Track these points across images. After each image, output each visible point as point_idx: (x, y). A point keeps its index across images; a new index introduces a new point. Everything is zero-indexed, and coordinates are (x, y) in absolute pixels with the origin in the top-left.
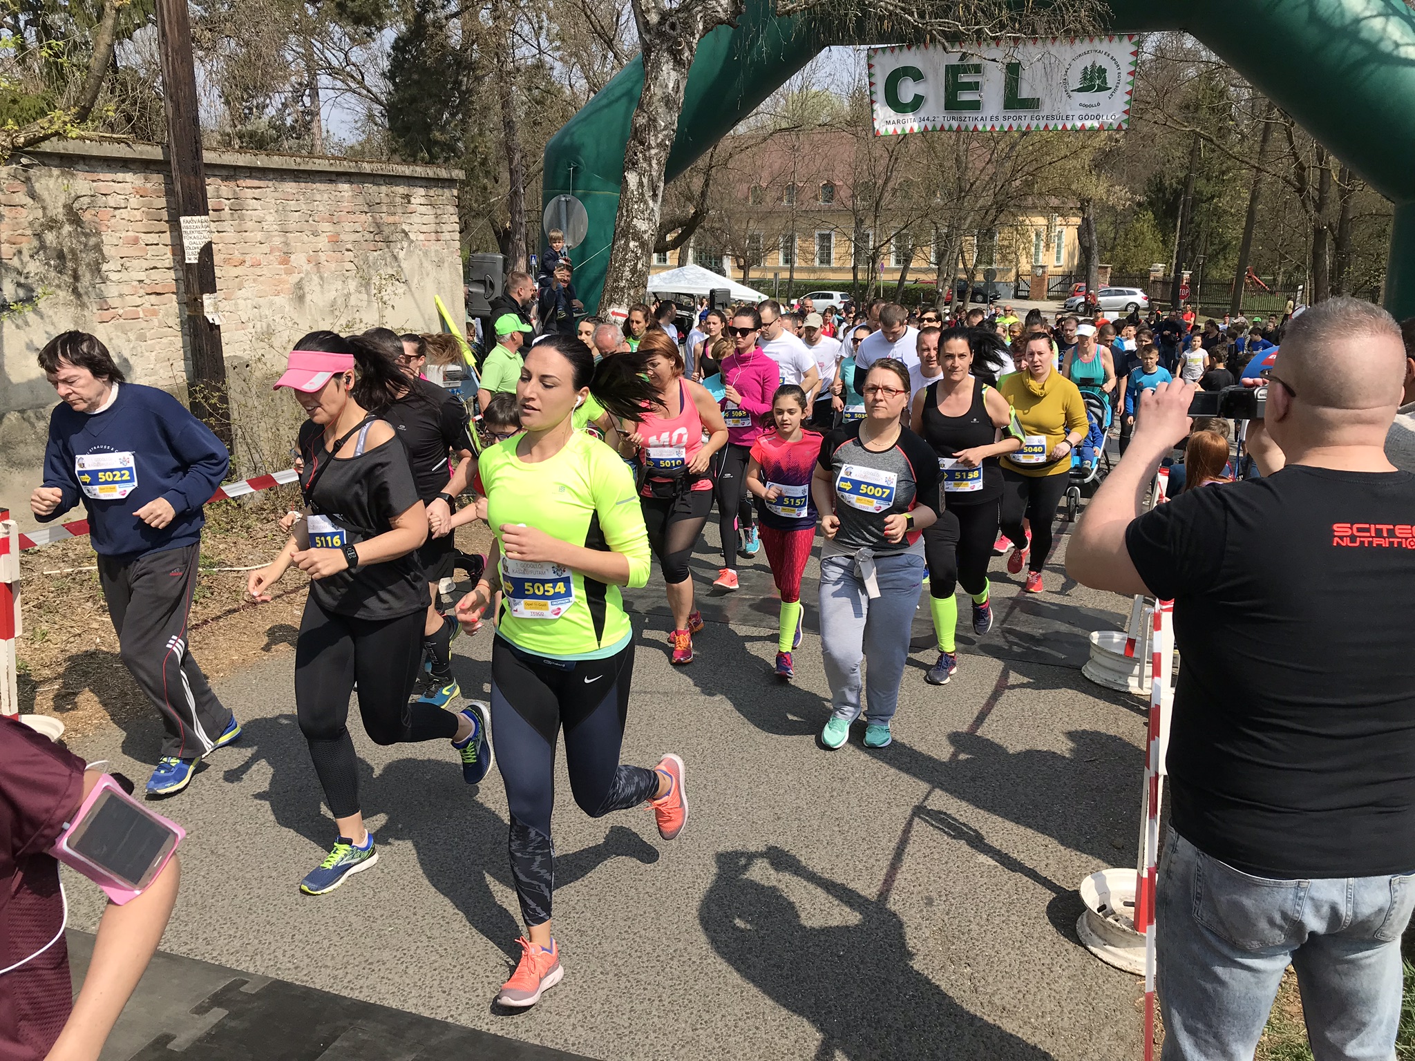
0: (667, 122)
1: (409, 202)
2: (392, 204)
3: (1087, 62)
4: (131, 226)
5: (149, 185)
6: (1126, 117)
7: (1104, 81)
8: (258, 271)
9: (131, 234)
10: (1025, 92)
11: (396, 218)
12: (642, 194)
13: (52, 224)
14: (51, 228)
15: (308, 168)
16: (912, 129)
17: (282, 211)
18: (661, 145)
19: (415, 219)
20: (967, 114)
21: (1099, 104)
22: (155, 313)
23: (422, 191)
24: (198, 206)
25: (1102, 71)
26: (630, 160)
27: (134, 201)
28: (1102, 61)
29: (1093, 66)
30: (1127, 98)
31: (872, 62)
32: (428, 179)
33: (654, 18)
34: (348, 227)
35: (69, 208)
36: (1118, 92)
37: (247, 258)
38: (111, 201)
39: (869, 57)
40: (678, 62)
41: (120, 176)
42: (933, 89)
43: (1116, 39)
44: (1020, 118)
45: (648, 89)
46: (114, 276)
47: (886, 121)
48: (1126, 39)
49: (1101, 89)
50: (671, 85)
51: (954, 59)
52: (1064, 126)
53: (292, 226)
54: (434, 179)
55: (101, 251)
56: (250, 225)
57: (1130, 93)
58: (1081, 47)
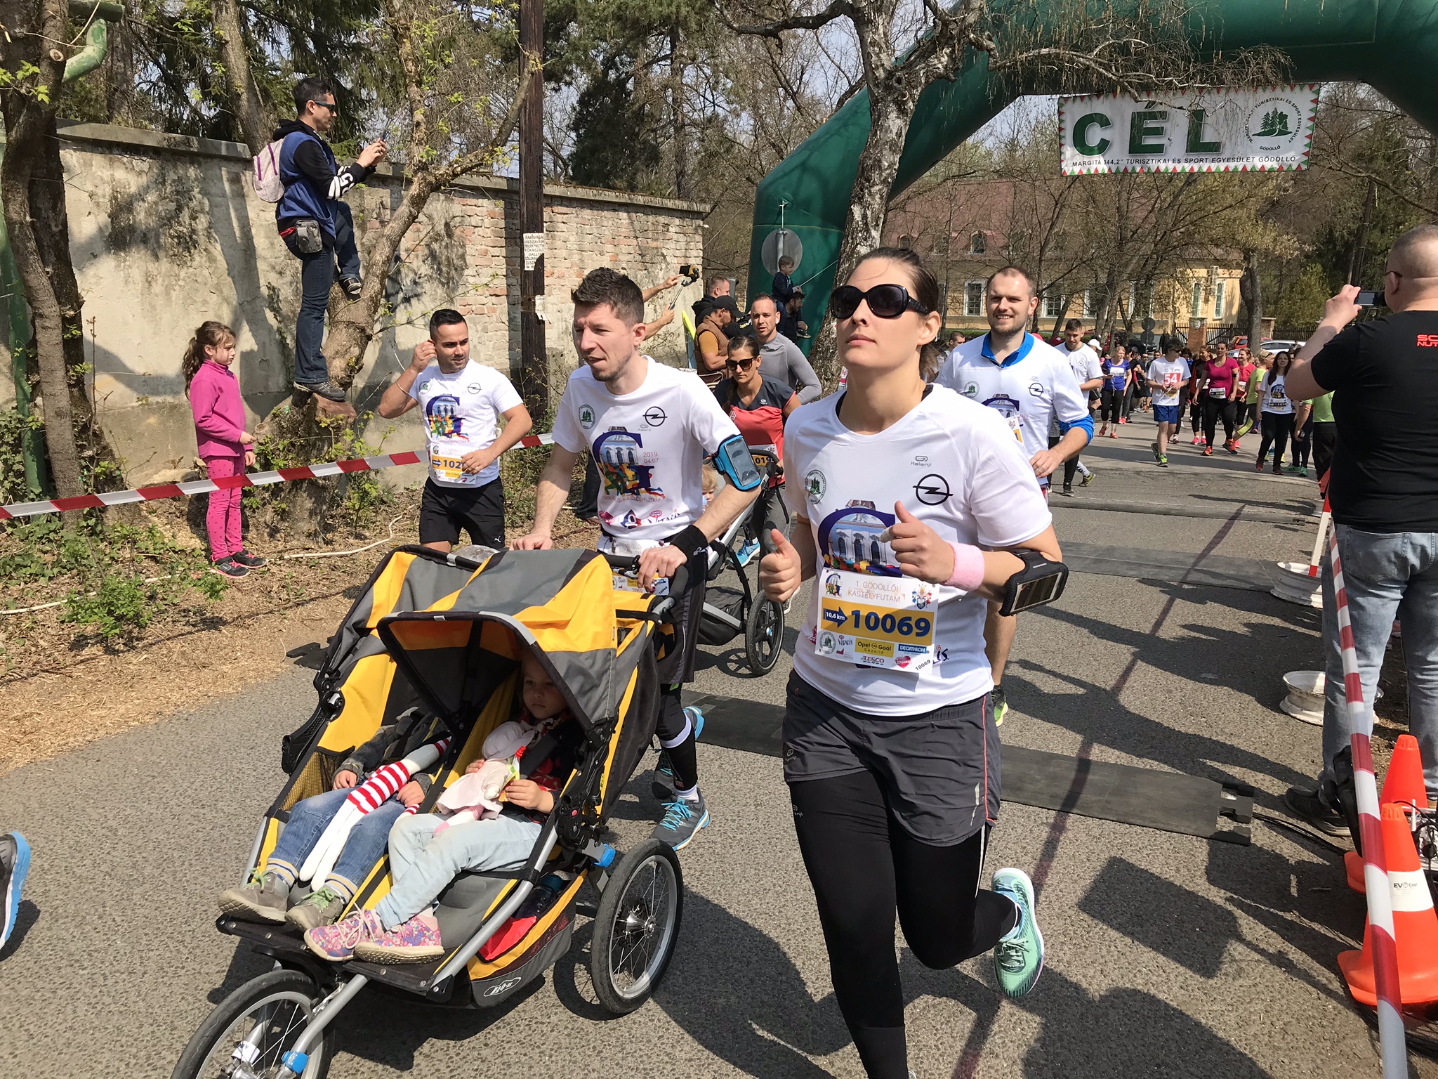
0: (890, 160)
1: (668, 230)
2: (655, 231)
3: (1269, 108)
4: (484, 241)
5: (497, 209)
6: (1306, 158)
7: (1285, 126)
8: (562, 281)
9: (483, 247)
10: (1208, 136)
11: (659, 244)
12: (866, 224)
13: (437, 238)
14: (436, 240)
15: (601, 199)
16: (1096, 170)
17: (581, 234)
18: (884, 182)
19: (671, 245)
20: (1148, 156)
21: (1279, 147)
22: (494, 311)
23: (677, 221)
24: (536, 225)
25: (1283, 117)
26: (856, 195)
27: (487, 222)
28: (1283, 108)
29: (1275, 112)
30: (1307, 141)
31: (1063, 109)
32: (682, 211)
33: (881, 74)
34: (624, 249)
35: (447, 225)
36: (1298, 136)
37: (556, 270)
38: (474, 221)
39: (1060, 105)
40: (902, 111)
41: (480, 201)
42: (1119, 135)
43: (1297, 89)
44: (1202, 160)
45: (875, 134)
46: (471, 280)
47: (1073, 162)
48: (1307, 87)
49: (1283, 132)
50: (895, 131)
51: (1141, 108)
52: (1244, 168)
53: (587, 246)
54: (686, 211)
55: (464, 260)
56: (559, 243)
57: (1309, 137)
58: (1262, 95)
